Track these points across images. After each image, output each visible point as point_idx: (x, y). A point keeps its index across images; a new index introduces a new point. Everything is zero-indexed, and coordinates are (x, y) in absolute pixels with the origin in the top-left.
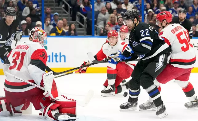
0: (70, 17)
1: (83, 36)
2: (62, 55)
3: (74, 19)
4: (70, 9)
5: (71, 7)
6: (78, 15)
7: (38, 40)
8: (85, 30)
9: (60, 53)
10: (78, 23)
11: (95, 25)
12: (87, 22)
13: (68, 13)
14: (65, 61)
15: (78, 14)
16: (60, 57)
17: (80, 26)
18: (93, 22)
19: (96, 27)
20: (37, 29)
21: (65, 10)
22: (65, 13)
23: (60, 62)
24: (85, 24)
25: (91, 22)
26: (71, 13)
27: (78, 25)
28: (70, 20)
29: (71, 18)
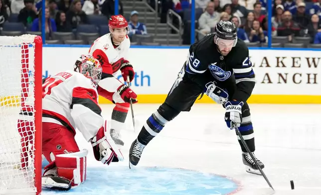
0: (159, 16)
1: (177, 46)
2: (144, 75)
3: (163, 20)
4: (159, 4)
5: (159, 2)
6: (170, 15)
7: (89, 75)
8: (180, 37)
9: (142, 72)
10: (170, 27)
11: (196, 30)
12: (183, 24)
13: (155, 12)
14: (149, 85)
15: (170, 13)
16: (142, 77)
17: (173, 32)
18: (193, 26)
19: (198, 33)
20: (85, 58)
21: (149, 7)
22: (151, 11)
23: (142, 85)
24: (180, 28)
25: (190, 24)
26: (159, 11)
27: (170, 29)
28: (158, 22)
29: (159, 18)
